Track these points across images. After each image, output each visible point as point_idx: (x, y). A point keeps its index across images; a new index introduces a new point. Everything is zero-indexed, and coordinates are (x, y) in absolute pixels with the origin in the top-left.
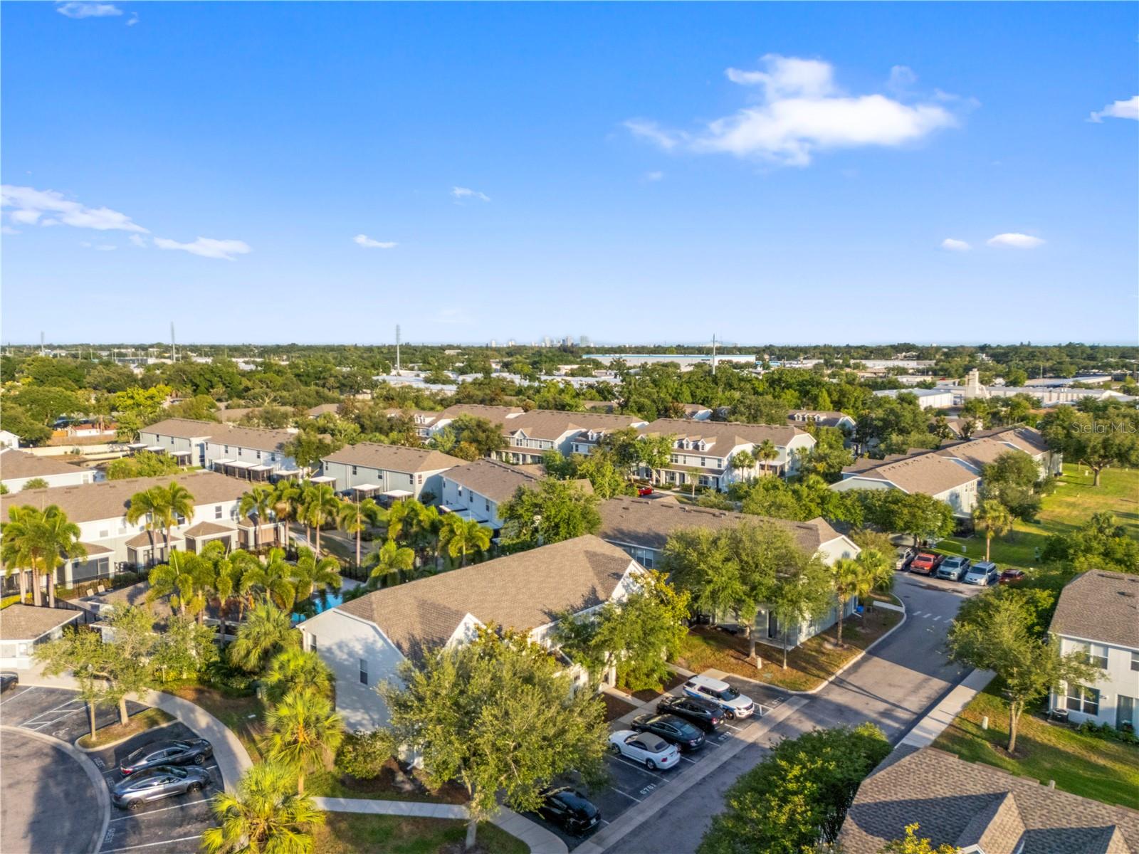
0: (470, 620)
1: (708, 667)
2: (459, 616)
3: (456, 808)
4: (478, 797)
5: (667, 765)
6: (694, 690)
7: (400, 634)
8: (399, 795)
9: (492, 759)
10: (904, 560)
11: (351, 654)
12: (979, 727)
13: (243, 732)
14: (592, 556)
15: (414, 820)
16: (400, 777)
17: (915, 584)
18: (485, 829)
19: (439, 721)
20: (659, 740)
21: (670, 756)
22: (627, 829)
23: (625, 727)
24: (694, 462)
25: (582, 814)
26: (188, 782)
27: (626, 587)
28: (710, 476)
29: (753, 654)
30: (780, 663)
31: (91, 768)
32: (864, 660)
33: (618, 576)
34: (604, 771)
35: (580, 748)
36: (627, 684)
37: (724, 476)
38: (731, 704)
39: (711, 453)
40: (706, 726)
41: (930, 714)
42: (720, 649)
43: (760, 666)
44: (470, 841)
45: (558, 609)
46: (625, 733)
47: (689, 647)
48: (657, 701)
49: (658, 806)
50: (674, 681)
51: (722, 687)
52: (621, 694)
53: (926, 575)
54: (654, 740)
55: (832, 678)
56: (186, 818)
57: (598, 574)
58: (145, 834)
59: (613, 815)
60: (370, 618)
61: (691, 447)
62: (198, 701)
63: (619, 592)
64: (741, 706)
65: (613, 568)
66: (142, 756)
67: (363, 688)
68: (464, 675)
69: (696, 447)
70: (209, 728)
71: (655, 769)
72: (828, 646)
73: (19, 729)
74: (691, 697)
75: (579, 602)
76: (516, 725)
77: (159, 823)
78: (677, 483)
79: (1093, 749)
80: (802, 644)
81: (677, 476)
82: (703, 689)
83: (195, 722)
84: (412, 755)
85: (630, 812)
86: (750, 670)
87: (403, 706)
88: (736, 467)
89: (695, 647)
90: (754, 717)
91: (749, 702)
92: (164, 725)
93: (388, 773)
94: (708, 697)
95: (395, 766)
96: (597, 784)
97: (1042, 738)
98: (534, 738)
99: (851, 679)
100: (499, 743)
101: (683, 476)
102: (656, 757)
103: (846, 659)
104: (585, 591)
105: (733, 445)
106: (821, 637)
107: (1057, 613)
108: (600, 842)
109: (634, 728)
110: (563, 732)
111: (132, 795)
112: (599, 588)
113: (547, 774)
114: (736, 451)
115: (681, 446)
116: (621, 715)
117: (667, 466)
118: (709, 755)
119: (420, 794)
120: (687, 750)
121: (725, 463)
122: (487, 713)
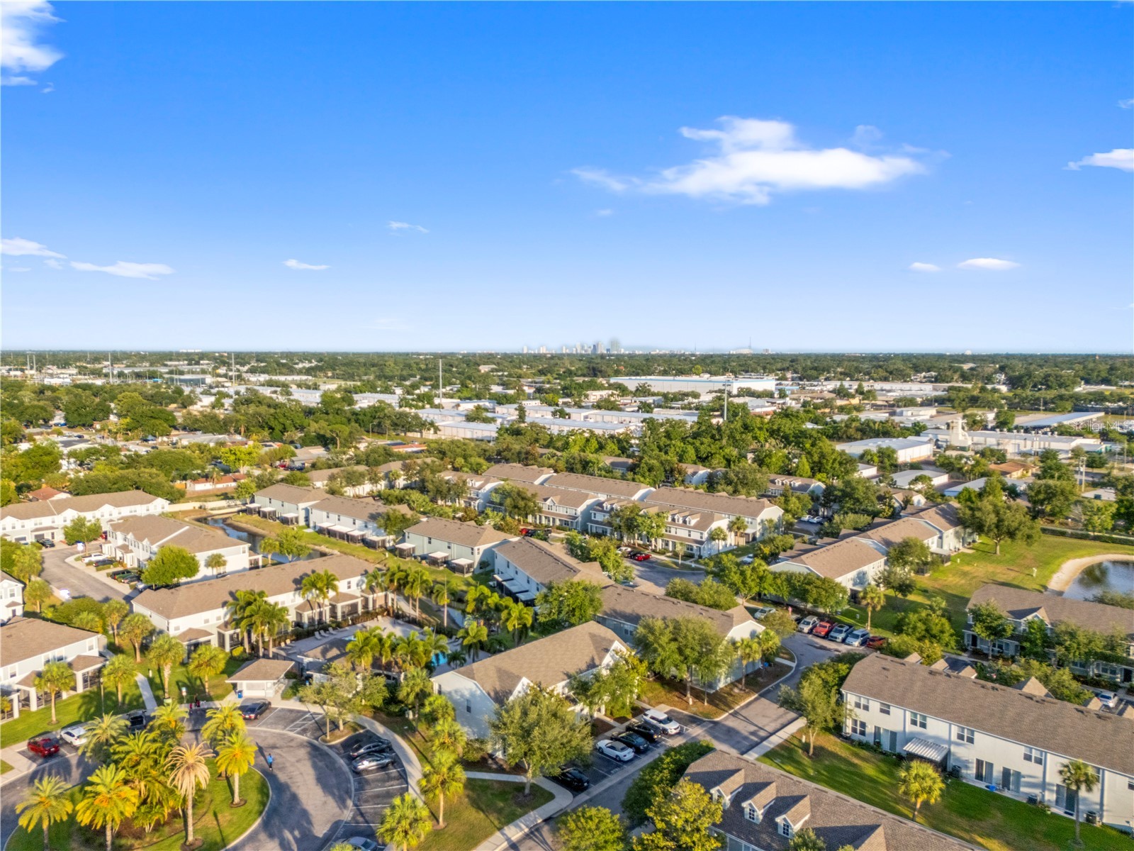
0: (525, 681)
1: (661, 703)
2: (519, 678)
3: (519, 777)
4: (530, 771)
5: (626, 759)
6: (648, 718)
7: (489, 688)
8: (490, 770)
9: (538, 753)
10: (810, 626)
11: (462, 696)
12: (800, 741)
13: (404, 736)
14: (592, 636)
15: (499, 782)
16: (490, 761)
17: (812, 645)
18: (533, 786)
19: (514, 734)
20: (623, 746)
21: (628, 754)
22: (603, 789)
23: (607, 738)
24: (683, 533)
25: (581, 781)
26: (387, 761)
27: (612, 657)
28: (695, 546)
29: (689, 695)
30: (702, 700)
31: (332, 753)
32: (756, 699)
33: (607, 650)
34: (591, 760)
35: (579, 749)
36: (611, 713)
37: (705, 546)
38: (666, 726)
39: (695, 527)
40: (649, 738)
41: (778, 734)
42: (670, 692)
43: (691, 703)
44: (527, 791)
45: (572, 671)
46: (607, 741)
47: (652, 690)
48: (627, 724)
49: (619, 779)
50: (637, 711)
51: (663, 717)
52: (608, 719)
53: (823, 638)
54: (620, 745)
55: (731, 711)
56: (389, 778)
57: (596, 648)
58: (373, 785)
59: (596, 782)
60: (473, 678)
61: (681, 522)
62: (374, 718)
63: (608, 660)
64: (672, 728)
65: (605, 645)
66: (360, 747)
67: (468, 714)
68: (525, 713)
69: (685, 522)
70: (385, 734)
71: (620, 761)
72: (736, 690)
73: (285, 732)
74: (646, 722)
75: (584, 667)
76: (549, 737)
77: (377, 780)
78: (671, 549)
79: (857, 755)
80: (721, 689)
81: (670, 544)
82: (653, 718)
83: (377, 730)
84: (496, 751)
85: (605, 781)
86: (684, 705)
87: (496, 727)
88: (714, 539)
89: (655, 689)
90: (680, 734)
91: (677, 725)
92: (361, 731)
93: (484, 760)
94: (654, 722)
95: (487, 756)
96: (587, 766)
97: (831, 748)
98: (557, 743)
99: (744, 713)
100: (542, 745)
101: (674, 544)
102: (621, 754)
103: (744, 699)
104: (588, 659)
105: (713, 521)
106: (733, 684)
107: (848, 678)
108: (588, 794)
109: (612, 739)
110: (570, 741)
111: (361, 767)
112: (596, 657)
113: (562, 761)
114: (714, 526)
115: (673, 520)
116: (606, 731)
117: (662, 536)
118: (650, 754)
119: (501, 770)
120: (639, 752)
121: (706, 535)
122: (536, 732)
